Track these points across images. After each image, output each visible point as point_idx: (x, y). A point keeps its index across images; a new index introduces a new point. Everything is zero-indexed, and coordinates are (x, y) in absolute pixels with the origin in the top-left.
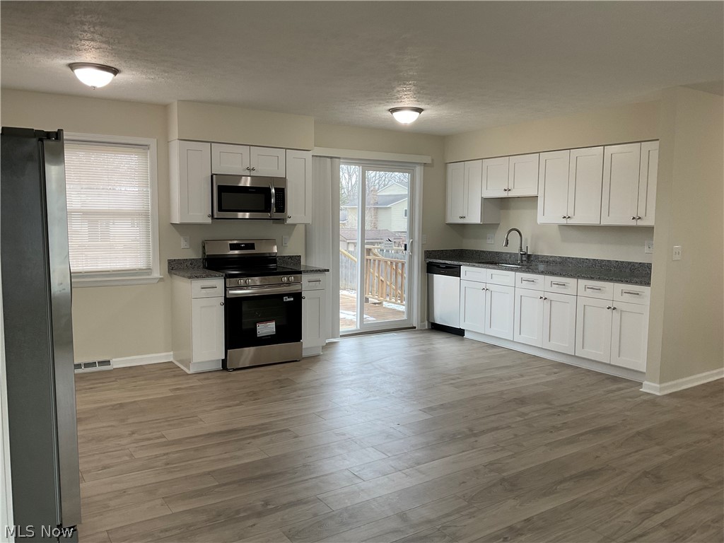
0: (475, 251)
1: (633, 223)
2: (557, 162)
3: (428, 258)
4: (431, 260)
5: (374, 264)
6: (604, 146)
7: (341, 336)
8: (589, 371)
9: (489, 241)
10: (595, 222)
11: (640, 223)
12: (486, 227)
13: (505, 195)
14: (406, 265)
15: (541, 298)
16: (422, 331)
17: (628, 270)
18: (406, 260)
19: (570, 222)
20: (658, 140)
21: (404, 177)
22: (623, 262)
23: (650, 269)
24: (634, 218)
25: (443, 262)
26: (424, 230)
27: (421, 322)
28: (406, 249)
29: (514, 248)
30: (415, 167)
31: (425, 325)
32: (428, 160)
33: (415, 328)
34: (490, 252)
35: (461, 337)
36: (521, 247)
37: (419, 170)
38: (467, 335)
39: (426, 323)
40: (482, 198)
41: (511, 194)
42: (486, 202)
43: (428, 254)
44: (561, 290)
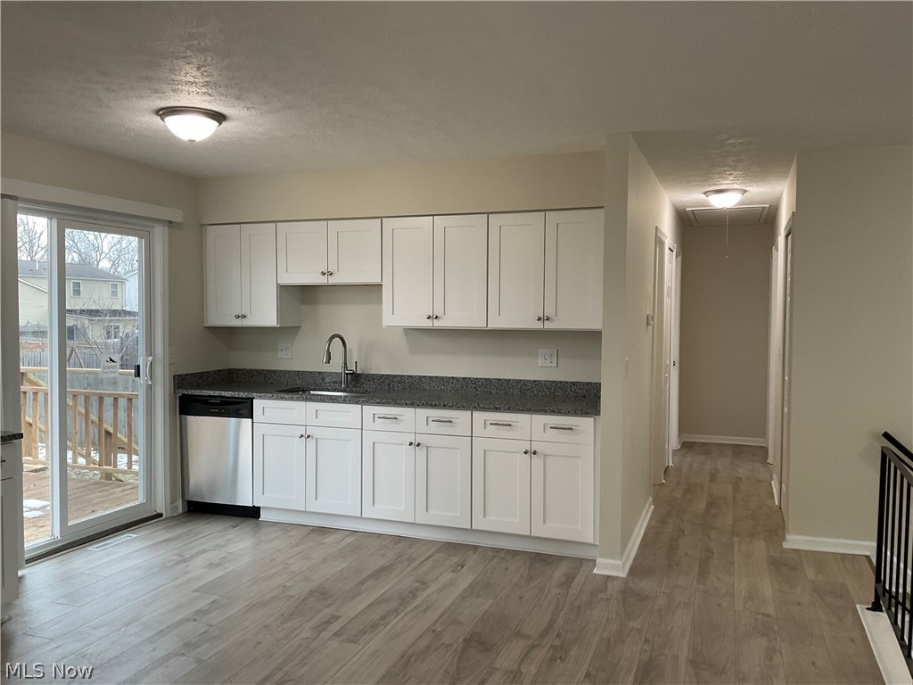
0: (257, 370)
1: (539, 326)
2: (414, 233)
3: (180, 387)
4: (190, 392)
5: (35, 399)
6: (488, 213)
7: (28, 561)
8: (497, 550)
9: (281, 355)
10: (479, 323)
11: (548, 326)
12: (285, 332)
13: (322, 280)
14: (140, 403)
15: (411, 444)
16: (176, 519)
17: (516, 391)
18: (141, 394)
19: (438, 324)
20: (603, 207)
21: (132, 243)
22: (509, 380)
23: (599, 391)
24: (539, 319)
25: (217, 393)
26: (173, 339)
27: (171, 503)
28: (138, 374)
29: (336, 366)
30: (153, 227)
31: (176, 507)
32: (176, 215)
33: (161, 515)
34: (285, 372)
35: (254, 521)
36: (345, 364)
37: (159, 233)
38: (264, 516)
39: (180, 503)
40: (277, 284)
41: (333, 280)
42: (284, 290)
43: (180, 381)
44: (445, 429)
